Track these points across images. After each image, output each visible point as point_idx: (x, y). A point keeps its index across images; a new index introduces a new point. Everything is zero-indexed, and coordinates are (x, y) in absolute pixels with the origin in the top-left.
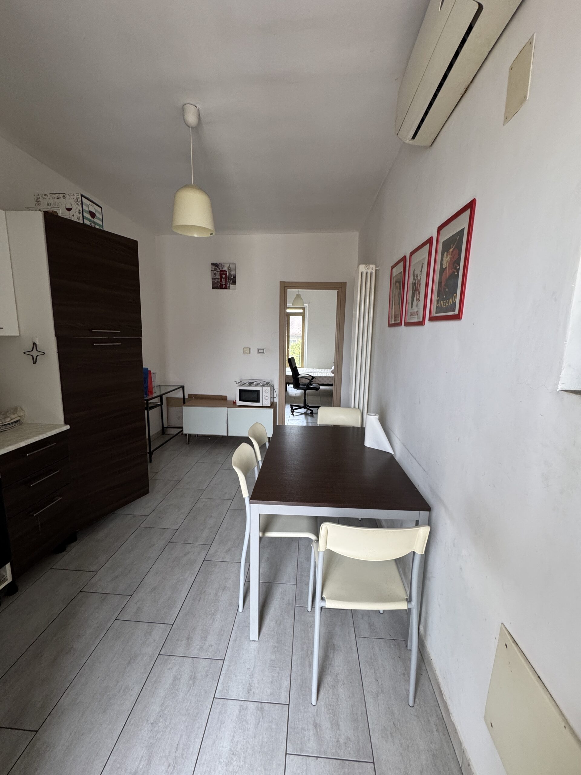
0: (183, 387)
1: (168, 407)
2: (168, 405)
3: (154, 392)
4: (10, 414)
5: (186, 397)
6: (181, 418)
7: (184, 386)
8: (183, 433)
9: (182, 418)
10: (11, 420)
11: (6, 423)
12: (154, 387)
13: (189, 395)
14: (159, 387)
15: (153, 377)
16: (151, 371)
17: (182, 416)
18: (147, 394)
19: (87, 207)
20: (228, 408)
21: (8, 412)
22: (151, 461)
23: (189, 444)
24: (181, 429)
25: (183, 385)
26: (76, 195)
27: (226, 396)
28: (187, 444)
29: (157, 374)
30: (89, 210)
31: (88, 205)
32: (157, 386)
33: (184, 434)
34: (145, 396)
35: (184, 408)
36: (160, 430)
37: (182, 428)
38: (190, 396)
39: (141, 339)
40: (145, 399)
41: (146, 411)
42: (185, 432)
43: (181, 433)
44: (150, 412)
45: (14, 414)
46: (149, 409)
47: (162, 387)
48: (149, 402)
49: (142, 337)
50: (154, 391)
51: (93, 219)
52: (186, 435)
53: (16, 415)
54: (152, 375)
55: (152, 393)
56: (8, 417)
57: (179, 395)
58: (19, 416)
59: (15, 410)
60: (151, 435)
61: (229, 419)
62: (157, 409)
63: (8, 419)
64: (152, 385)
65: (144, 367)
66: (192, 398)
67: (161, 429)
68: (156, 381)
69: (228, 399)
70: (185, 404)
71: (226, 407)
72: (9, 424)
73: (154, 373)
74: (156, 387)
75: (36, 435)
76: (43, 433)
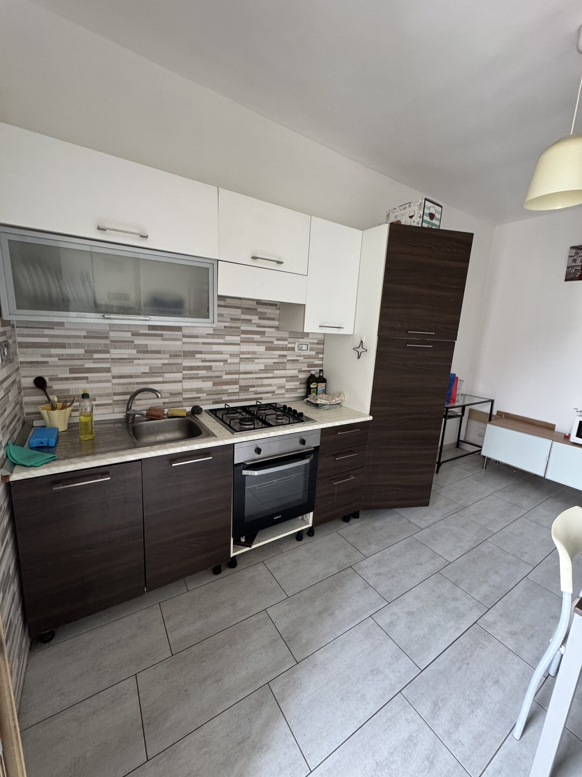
0: (492, 402)
1: (469, 420)
2: (469, 417)
3: (456, 401)
4: (336, 397)
5: (494, 413)
6: (482, 436)
7: (494, 400)
8: (480, 453)
9: (484, 436)
10: (336, 401)
11: (332, 403)
12: (458, 395)
13: (498, 411)
14: (463, 396)
15: (459, 384)
16: (459, 378)
17: (485, 434)
18: (449, 402)
19: (428, 209)
20: (553, 442)
21: (335, 394)
22: (437, 472)
23: (485, 468)
24: (479, 449)
25: (492, 399)
26: (420, 201)
27: (555, 425)
28: (483, 468)
29: (464, 382)
30: (430, 212)
31: (430, 208)
32: (462, 395)
33: (482, 456)
34: (446, 403)
35: (489, 426)
36: (454, 442)
37: (481, 447)
38: (499, 413)
39: (455, 342)
40: (446, 406)
41: (444, 419)
42: (483, 453)
43: (479, 452)
44: (448, 421)
45: (338, 397)
46: (447, 417)
47: (467, 397)
48: (449, 410)
49: (456, 340)
50: (457, 399)
51: (431, 221)
52: (484, 457)
53: (339, 399)
54: (458, 382)
55: (454, 401)
56: (334, 399)
57: (486, 409)
58: (341, 400)
59: (339, 394)
60: (444, 444)
61: (551, 456)
62: (457, 420)
63: (334, 401)
64: (456, 393)
65: (451, 372)
66: (502, 416)
67: (456, 441)
68: (462, 389)
69: (556, 430)
70: (491, 422)
71: (551, 440)
72: (333, 405)
73: (461, 381)
74: (460, 395)
75: (349, 419)
76: (352, 419)
